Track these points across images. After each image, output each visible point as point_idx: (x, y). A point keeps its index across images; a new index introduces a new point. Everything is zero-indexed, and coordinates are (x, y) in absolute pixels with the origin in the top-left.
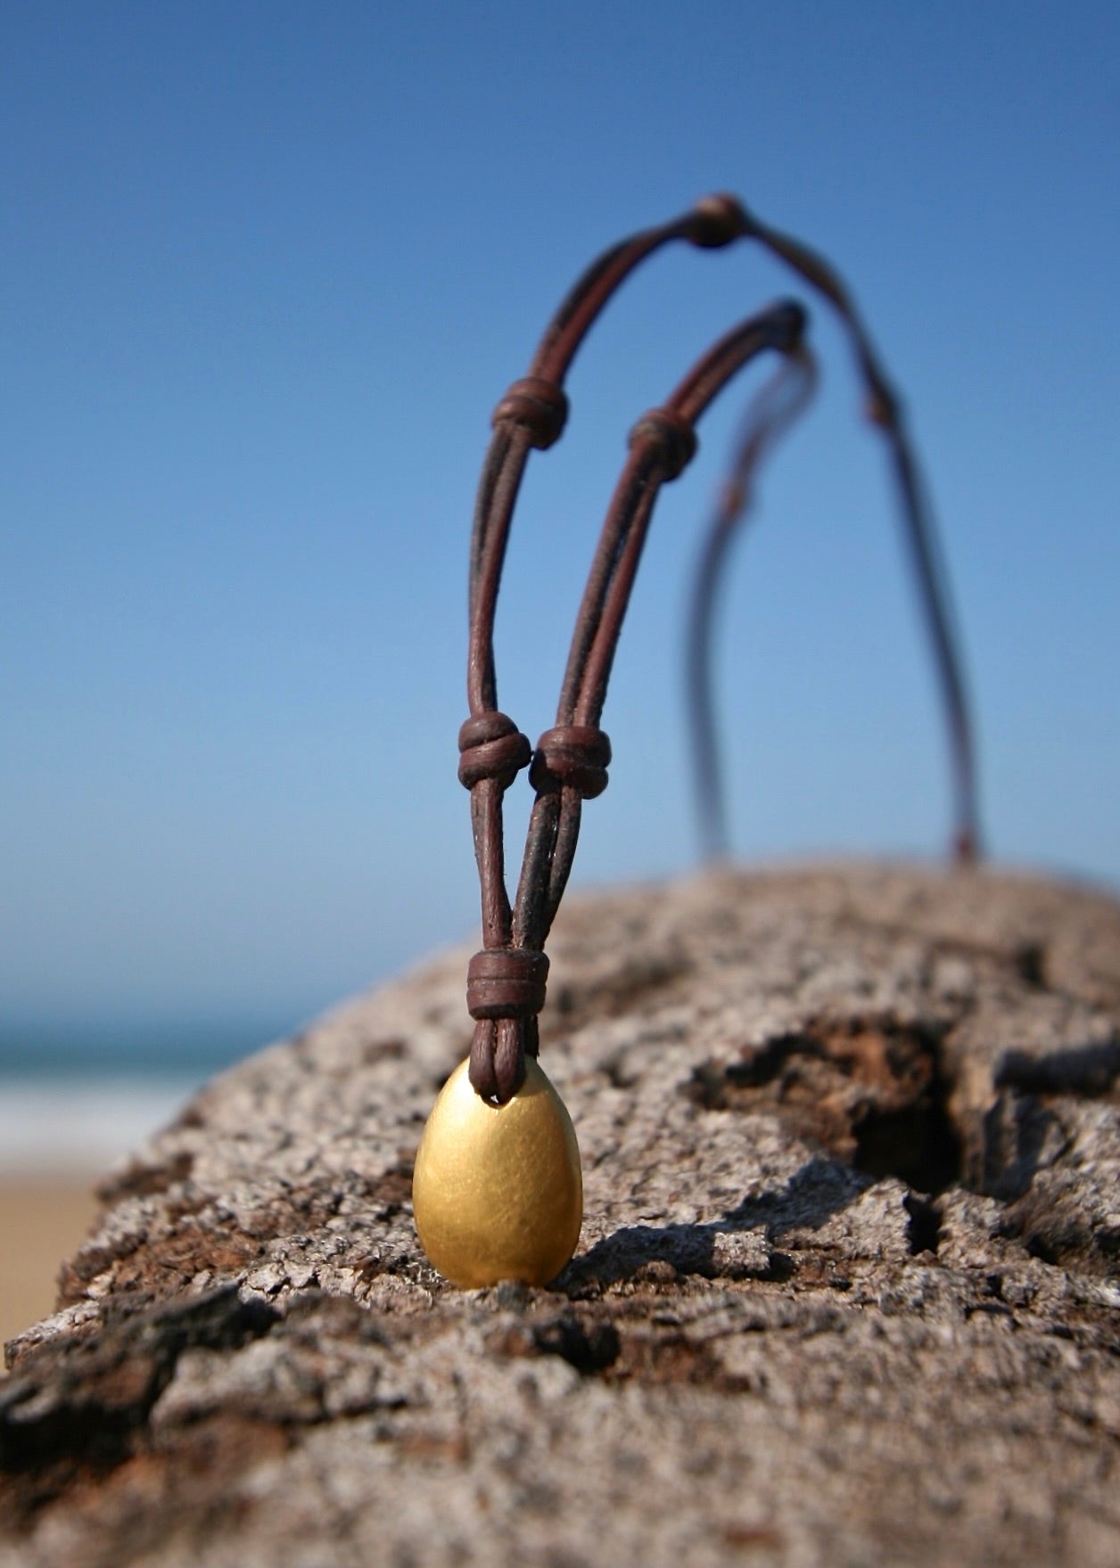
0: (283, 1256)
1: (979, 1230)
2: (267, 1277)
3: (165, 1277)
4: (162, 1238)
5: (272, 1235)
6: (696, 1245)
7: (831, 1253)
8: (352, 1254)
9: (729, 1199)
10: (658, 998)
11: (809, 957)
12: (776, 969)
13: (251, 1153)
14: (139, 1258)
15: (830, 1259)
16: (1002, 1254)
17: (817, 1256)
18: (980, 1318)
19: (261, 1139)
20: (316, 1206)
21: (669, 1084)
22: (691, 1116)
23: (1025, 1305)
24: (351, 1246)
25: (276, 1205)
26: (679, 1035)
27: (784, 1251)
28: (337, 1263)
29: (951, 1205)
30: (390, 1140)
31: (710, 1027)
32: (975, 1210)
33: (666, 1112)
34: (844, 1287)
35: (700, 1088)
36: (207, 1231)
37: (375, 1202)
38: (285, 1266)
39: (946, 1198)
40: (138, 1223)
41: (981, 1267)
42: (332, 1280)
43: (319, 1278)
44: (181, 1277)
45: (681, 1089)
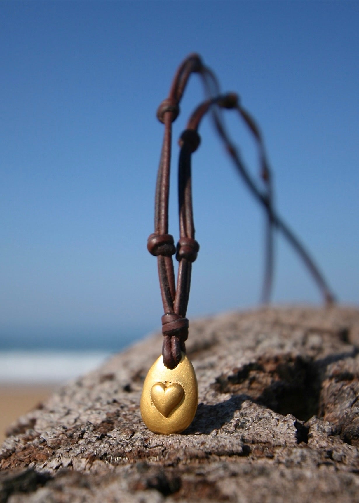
0: (61, 455)
1: (323, 434)
2: (54, 463)
3: (19, 465)
4: (20, 450)
5: (58, 447)
6: (214, 444)
7: (266, 445)
8: (86, 453)
9: (228, 426)
10: (205, 353)
11: (261, 337)
12: (249, 341)
13: (54, 417)
14: (12, 458)
15: (266, 447)
16: (333, 442)
17: (261, 446)
18: (323, 468)
19: (59, 412)
20: (75, 436)
21: (207, 385)
22: (215, 396)
23: (341, 462)
24: (86, 450)
25: (61, 436)
26: (212, 366)
27: (248, 445)
28: (80, 457)
29: (313, 424)
30: (104, 410)
31: (223, 363)
32: (321, 426)
33: (206, 395)
34: (272, 457)
35: (218, 385)
36: (36, 447)
37: (96, 433)
38: (61, 459)
39: (311, 421)
40: (12, 445)
41: (324, 447)
42: (77, 463)
43: (73, 463)
44: (25, 465)
45: (211, 385)
